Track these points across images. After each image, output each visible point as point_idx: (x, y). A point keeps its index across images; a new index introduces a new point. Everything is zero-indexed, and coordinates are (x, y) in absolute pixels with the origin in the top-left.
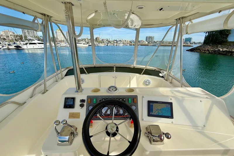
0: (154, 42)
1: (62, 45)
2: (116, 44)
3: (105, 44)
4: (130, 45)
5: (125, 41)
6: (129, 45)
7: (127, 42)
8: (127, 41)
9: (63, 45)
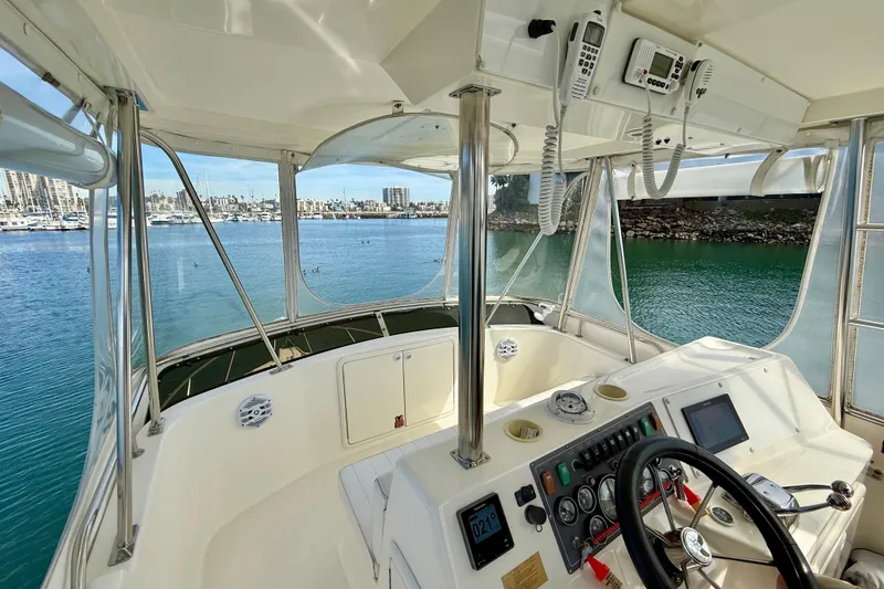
0: (411, 205)
1: (10, 225)
2: (269, 217)
3: (226, 216)
4: (325, 217)
5: (310, 203)
6: (321, 217)
7: (318, 209)
8: (317, 203)
9: (14, 223)
